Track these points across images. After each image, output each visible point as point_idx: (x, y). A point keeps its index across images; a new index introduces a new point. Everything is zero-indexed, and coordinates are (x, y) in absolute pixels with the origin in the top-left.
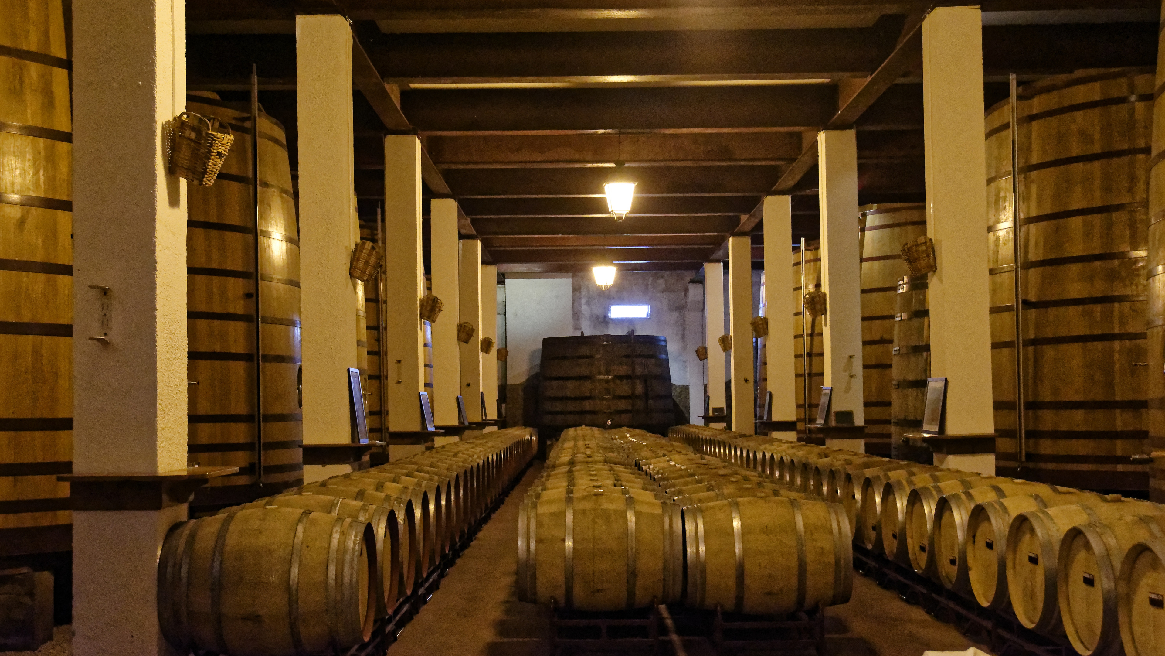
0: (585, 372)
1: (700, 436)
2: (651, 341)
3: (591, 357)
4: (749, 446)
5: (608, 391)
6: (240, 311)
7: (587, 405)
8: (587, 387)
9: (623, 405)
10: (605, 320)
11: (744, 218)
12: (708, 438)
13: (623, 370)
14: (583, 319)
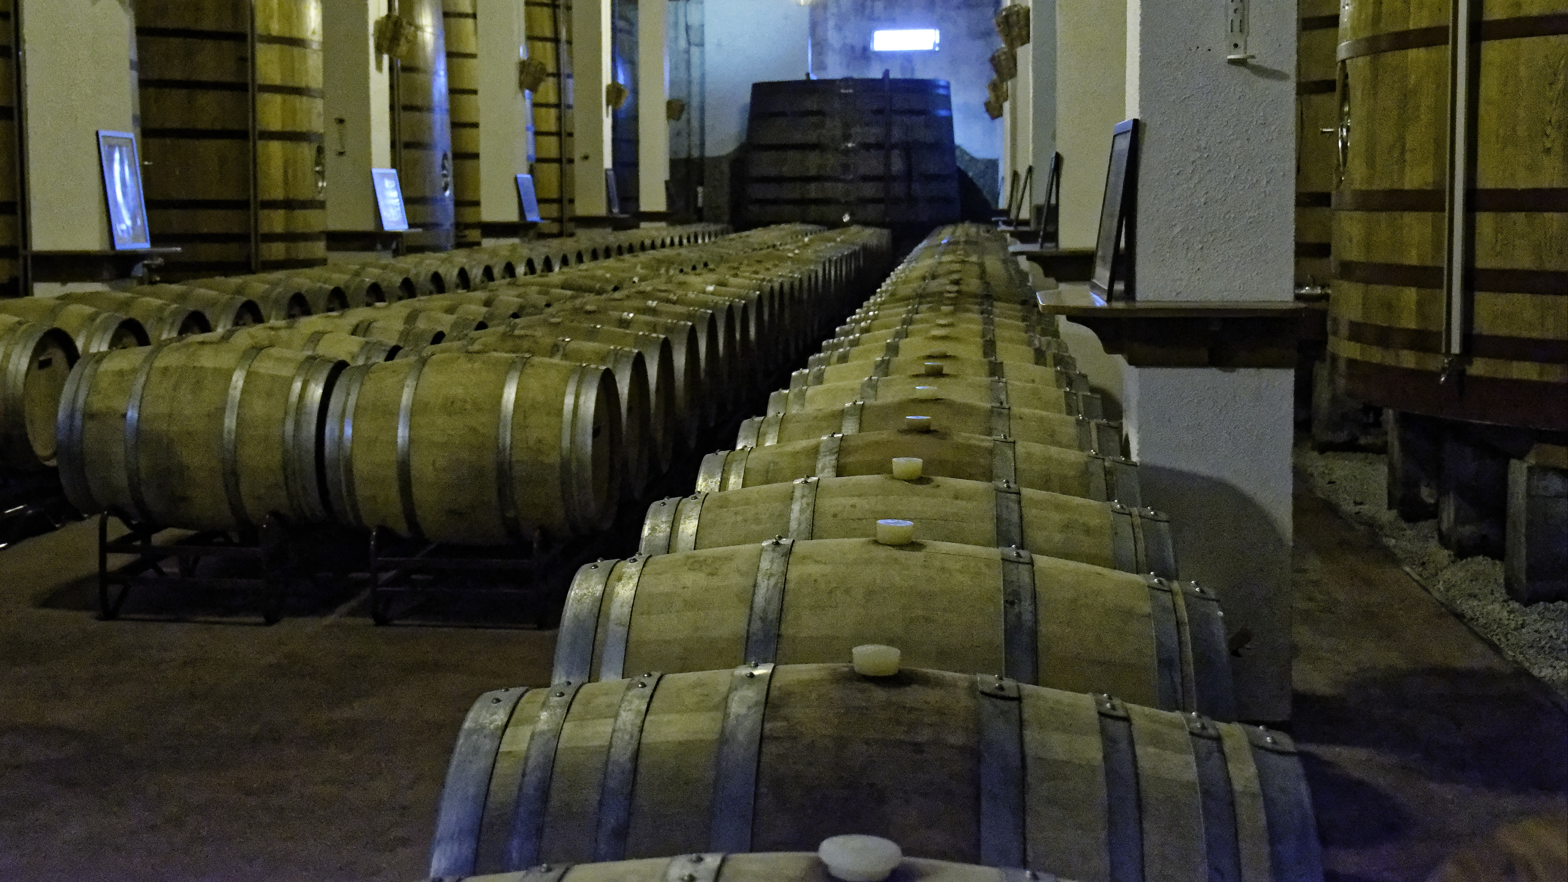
2: (923, 87)
3: (821, 113)
5: (846, 168)
7: (813, 191)
8: (811, 164)
9: (869, 190)
10: (865, 54)
13: (873, 133)
14: (830, 53)
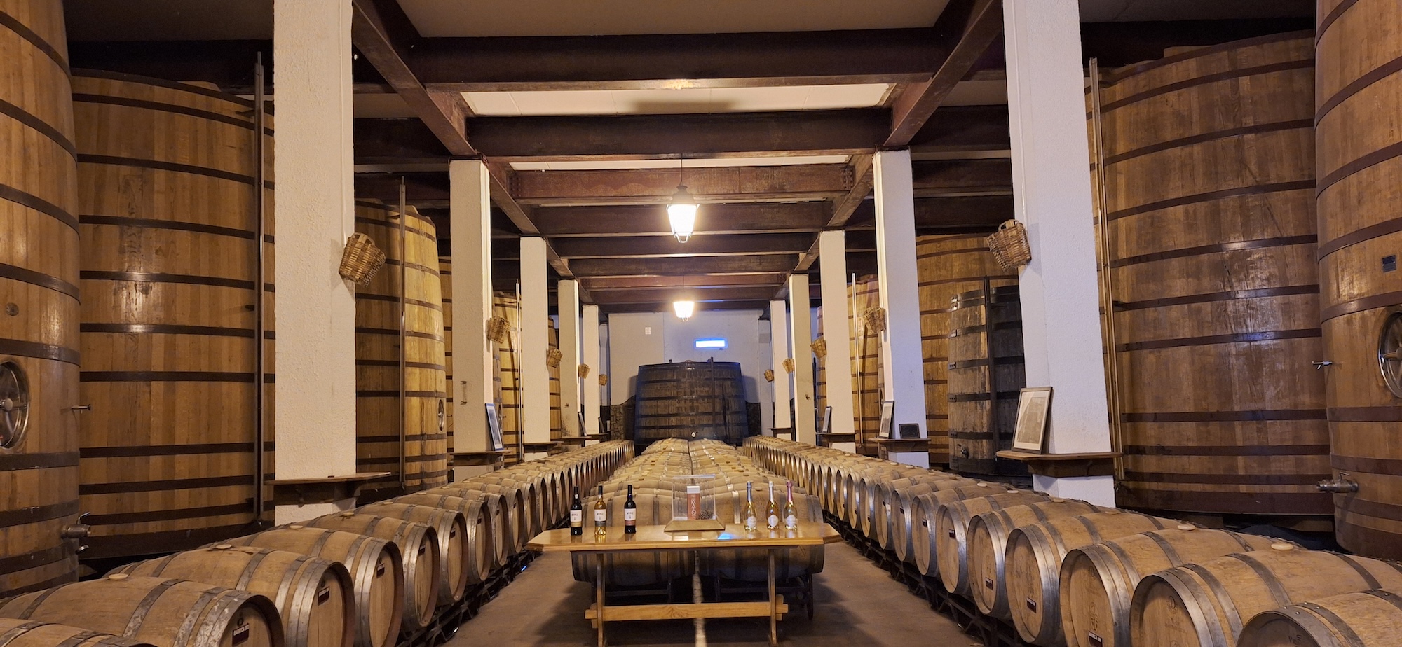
0: (673, 393)
1: (768, 448)
2: (727, 366)
3: (678, 380)
4: (813, 459)
5: (692, 409)
6: (238, 325)
7: (676, 421)
8: (673, 407)
9: (705, 420)
11: (802, 255)
12: (775, 449)
13: (705, 391)
